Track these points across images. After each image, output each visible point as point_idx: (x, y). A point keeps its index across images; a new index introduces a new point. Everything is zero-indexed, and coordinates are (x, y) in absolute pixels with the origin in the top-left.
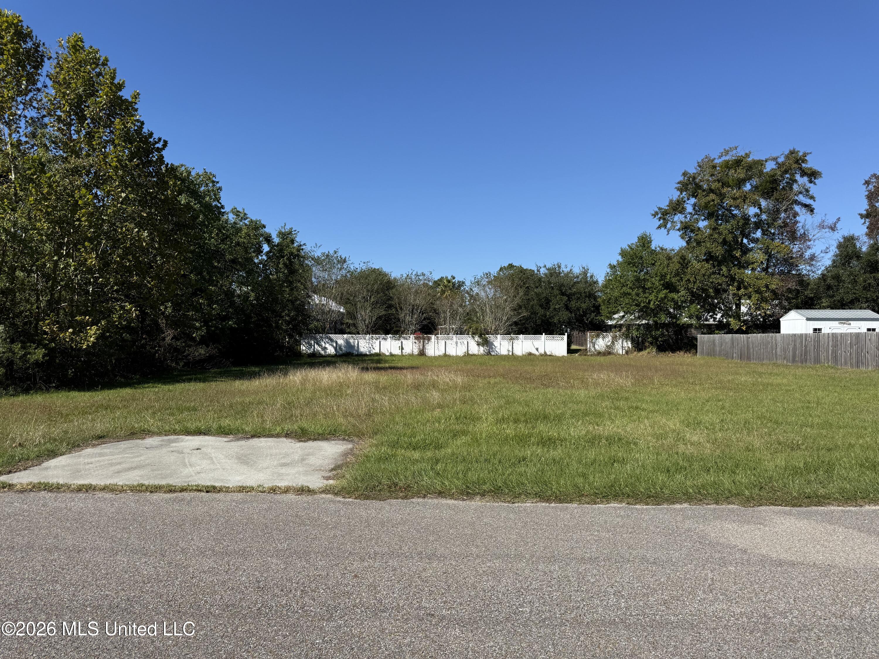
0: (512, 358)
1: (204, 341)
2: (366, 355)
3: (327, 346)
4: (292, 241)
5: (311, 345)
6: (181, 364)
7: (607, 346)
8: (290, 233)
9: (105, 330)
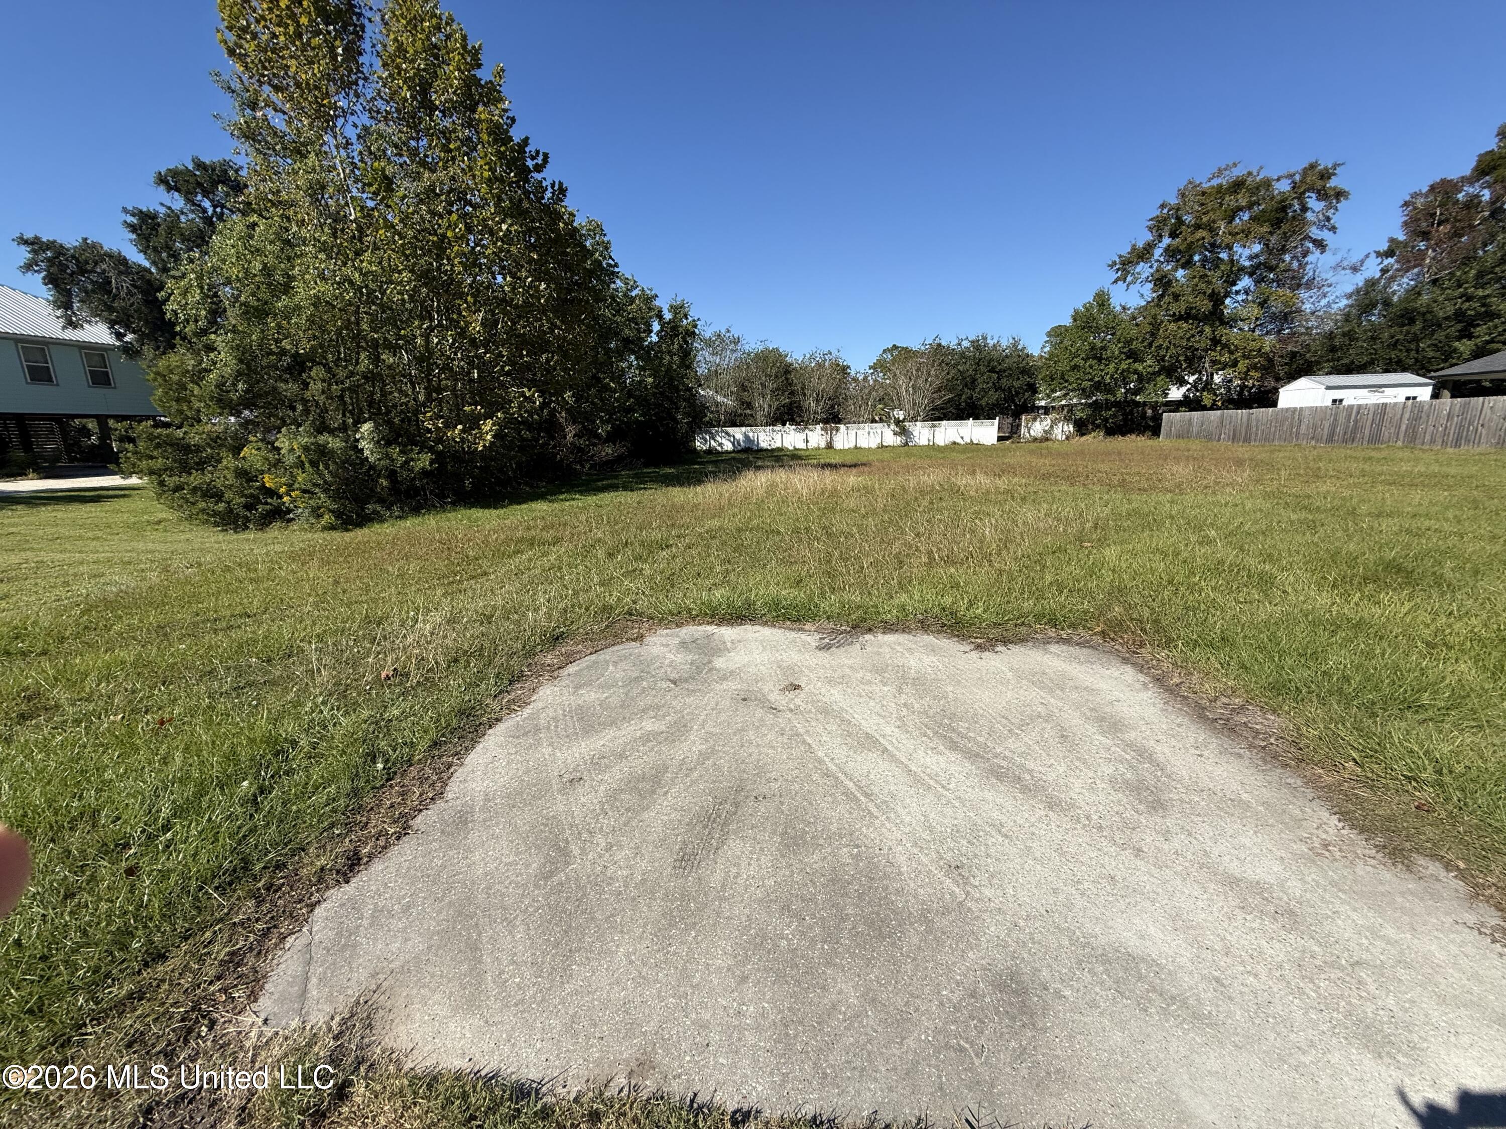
0: (933, 447)
1: (611, 438)
2: (767, 450)
3: (724, 441)
4: (686, 316)
5: (706, 440)
6: (587, 466)
7: (1045, 431)
8: (682, 306)
9: (502, 425)
